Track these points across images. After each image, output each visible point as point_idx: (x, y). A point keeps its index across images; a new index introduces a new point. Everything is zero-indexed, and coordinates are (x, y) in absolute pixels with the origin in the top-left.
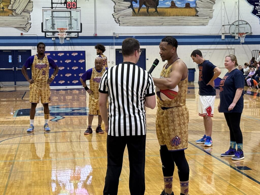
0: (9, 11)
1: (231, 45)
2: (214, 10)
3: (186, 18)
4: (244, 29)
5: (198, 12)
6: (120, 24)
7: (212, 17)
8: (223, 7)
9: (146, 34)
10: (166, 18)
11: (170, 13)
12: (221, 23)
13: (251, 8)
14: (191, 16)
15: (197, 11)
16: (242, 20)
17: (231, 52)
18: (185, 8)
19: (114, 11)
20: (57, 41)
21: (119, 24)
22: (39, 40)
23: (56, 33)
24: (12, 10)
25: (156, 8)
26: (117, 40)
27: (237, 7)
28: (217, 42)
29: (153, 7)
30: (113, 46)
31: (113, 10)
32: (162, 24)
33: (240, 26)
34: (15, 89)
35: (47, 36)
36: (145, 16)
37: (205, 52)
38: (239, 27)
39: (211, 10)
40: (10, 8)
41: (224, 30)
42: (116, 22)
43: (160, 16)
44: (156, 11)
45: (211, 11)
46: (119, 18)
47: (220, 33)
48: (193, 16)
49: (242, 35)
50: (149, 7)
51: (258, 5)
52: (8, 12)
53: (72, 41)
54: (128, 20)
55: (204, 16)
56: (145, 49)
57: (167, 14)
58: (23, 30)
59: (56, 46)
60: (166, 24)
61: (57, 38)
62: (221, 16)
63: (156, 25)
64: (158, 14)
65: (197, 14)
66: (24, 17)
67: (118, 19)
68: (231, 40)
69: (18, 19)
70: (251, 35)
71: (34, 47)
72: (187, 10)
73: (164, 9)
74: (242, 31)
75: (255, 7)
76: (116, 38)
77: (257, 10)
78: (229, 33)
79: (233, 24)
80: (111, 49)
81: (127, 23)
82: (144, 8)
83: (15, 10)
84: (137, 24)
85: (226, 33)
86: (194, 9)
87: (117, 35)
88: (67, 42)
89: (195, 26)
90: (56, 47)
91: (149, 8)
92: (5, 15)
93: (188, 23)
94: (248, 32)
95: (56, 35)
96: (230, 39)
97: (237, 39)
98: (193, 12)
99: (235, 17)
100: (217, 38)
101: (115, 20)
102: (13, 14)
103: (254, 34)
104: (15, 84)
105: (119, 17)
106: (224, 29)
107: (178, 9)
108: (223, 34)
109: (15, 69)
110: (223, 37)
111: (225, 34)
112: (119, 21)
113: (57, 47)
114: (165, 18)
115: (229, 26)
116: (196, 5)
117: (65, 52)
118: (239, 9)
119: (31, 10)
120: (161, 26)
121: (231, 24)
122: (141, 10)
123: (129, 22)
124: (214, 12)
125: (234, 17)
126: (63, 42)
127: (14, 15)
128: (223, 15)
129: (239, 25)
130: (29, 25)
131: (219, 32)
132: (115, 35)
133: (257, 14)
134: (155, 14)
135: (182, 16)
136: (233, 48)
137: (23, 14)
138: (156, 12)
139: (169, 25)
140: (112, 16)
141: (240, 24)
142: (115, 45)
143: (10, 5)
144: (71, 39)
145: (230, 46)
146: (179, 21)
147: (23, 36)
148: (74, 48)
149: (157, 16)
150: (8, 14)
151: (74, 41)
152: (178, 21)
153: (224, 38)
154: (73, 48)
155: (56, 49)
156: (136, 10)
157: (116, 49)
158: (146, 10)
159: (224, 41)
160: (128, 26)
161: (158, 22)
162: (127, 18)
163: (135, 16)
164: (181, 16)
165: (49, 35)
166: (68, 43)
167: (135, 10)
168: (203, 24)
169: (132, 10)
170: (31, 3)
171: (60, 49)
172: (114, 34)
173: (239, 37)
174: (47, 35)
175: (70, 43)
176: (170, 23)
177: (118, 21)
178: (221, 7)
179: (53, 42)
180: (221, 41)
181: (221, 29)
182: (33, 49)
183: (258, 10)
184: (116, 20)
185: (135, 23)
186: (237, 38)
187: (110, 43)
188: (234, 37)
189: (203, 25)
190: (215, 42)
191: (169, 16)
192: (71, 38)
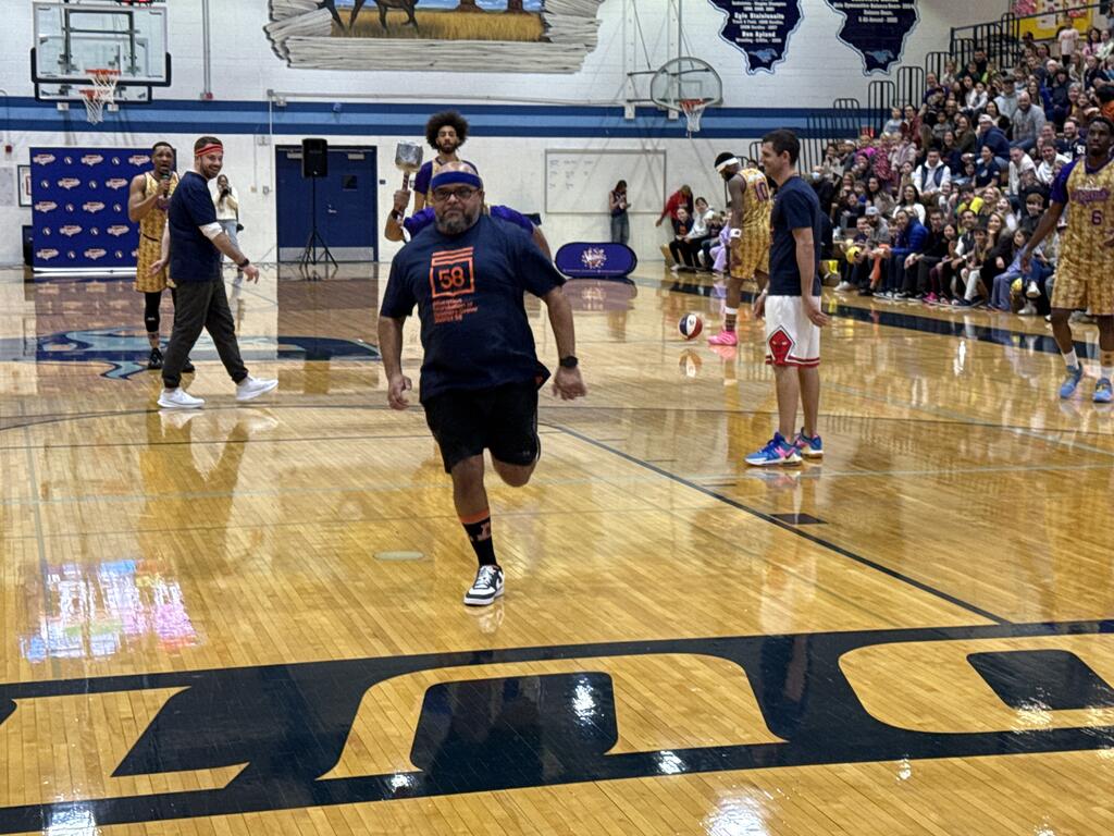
1: (655, 140)
2: (601, 21)
3: (510, 46)
4: (698, 84)
5: (550, 26)
6: (290, 61)
7: (594, 46)
8: (630, 14)
9: (377, 96)
10: (445, 46)
11: (456, 28)
12: (624, 66)
13: (720, 17)
14: (526, 40)
15: (545, 26)
16: (692, 56)
17: (655, 160)
18: (506, 12)
19: (271, 15)
20: (76, 115)
21: (285, 62)
22: (11, 109)
23: (74, 86)
25: (411, 11)
26: (280, 114)
27: (673, 15)
28: (609, 129)
29: (401, 7)
30: (266, 136)
31: (267, 12)
32: (432, 65)
33: (683, 76)
35: (42, 97)
36: (374, 37)
37: (573, 162)
38: (680, 79)
39: (591, 23)
41: (632, 90)
42: (279, 56)
43: (423, 37)
44: (412, 19)
45: (592, 26)
46: (287, 41)
47: (620, 97)
48: (534, 41)
49: (693, 106)
50: (386, 6)
51: (740, 9)
53: (127, 117)
54: (321, 48)
55: (570, 42)
56: (374, 149)
57: (446, 31)
59: (72, 130)
60: (445, 63)
61: (76, 105)
62: (624, 44)
63: (411, 69)
64: (418, 32)
65: (547, 34)
67: (283, 43)
68: (654, 123)
70: (721, 109)
72: (513, 19)
73: (437, 15)
74: (691, 92)
75: (732, 17)
76: (277, 108)
77: (739, 25)
78: (649, 98)
79: (665, 71)
80: (260, 145)
81: (314, 58)
82: (370, 9)
84: (348, 64)
85: (639, 101)
86: (535, 18)
87: (281, 98)
88: (110, 118)
89: (540, 75)
90: (71, 133)
91: (386, 10)
93: (518, 63)
94: (710, 97)
95: (75, 93)
96: (653, 118)
97: (674, 121)
98: (533, 28)
99: (668, 46)
100: (612, 115)
101: (275, 49)
103: (727, 104)
105: (287, 38)
106: (634, 84)
107: (486, 17)
108: (629, 101)
110: (630, 113)
111: (637, 104)
112: (287, 51)
113: (74, 136)
114: (439, 45)
115: (653, 75)
116: (543, 5)
117: (107, 153)
118: (683, 22)
120: (427, 71)
121: (656, 69)
122: (360, 14)
123: (323, 54)
124: (600, 30)
125: (666, 48)
126: (100, 119)
128: (630, 39)
129: (680, 73)
131: (618, 95)
132: (274, 99)
133: (738, 40)
134: (409, 30)
135: (497, 39)
136: (660, 148)
138: (411, 25)
139: (453, 67)
140: (264, 35)
141: (683, 70)
142: (274, 133)
144: (125, 108)
145: (652, 143)
146: (485, 55)
148: (133, 138)
149: (414, 38)
151: (135, 116)
152: (484, 57)
153: (632, 117)
154: (130, 140)
155: (72, 141)
156: (345, 17)
157: (277, 147)
158: (376, 16)
159: (633, 125)
160: (316, 68)
161: (418, 57)
162: (316, 42)
163: (340, 36)
164: (494, 39)
165: (50, 91)
166: (115, 122)
167: (340, 14)
168: (566, 68)
169: (330, 16)
171: (84, 140)
172: (270, 93)
173: (682, 114)
174: (44, 93)
175: (121, 123)
176: (456, 60)
177: (282, 51)
178: (624, 12)
179: (61, 118)
180: (623, 125)
181: (623, 87)
183: (742, 27)
184: (277, 46)
185: (341, 58)
186: (673, 115)
187: (256, 125)
188: (665, 113)
189: (566, 70)
190: (604, 129)
191: (454, 39)
192: (124, 105)
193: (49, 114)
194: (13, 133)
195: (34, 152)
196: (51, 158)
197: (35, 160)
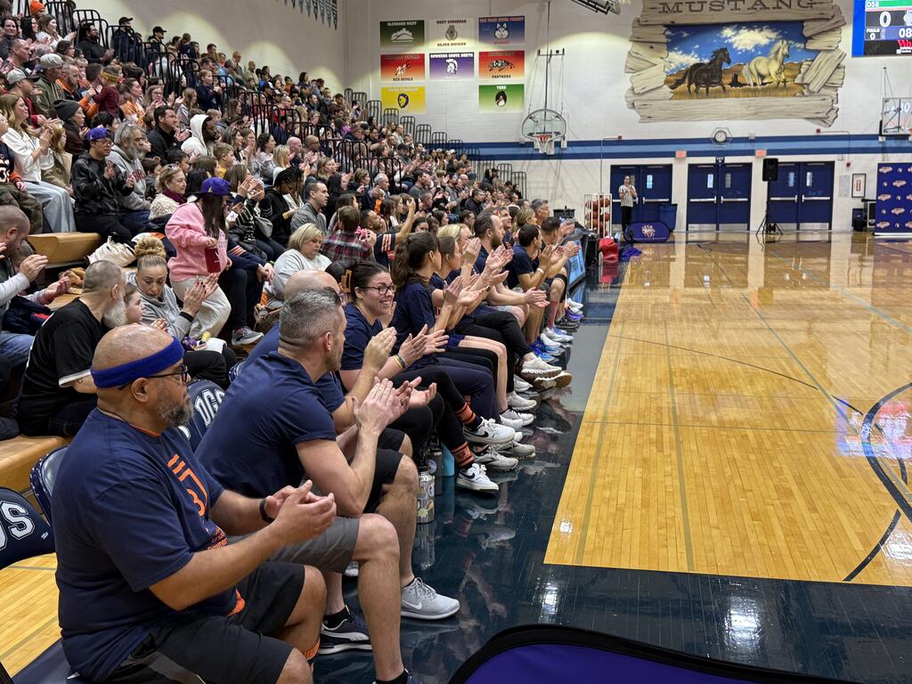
0: (796, 86)
22: (851, 142)
24: (802, 85)
34: (798, 237)
40: (798, 80)
52: (793, 89)
58: (822, 123)
66: (826, 97)
69: (814, 101)
71: (840, 155)
83: (808, 84)
90: (885, 155)
92: (787, 95)
102: (803, 93)
104: (798, 228)
109: (800, 198)
119: (840, 82)
127: (806, 93)
130: (833, 112)
137: (824, 91)
143: (800, 76)
147: (820, 134)
150: (793, 93)
170: (842, 70)
179: (880, 146)
182: (839, 160)
193: (873, 144)
194: (851, 155)
195: (880, 166)
196: (890, 169)
197: (881, 170)
